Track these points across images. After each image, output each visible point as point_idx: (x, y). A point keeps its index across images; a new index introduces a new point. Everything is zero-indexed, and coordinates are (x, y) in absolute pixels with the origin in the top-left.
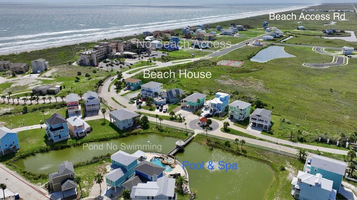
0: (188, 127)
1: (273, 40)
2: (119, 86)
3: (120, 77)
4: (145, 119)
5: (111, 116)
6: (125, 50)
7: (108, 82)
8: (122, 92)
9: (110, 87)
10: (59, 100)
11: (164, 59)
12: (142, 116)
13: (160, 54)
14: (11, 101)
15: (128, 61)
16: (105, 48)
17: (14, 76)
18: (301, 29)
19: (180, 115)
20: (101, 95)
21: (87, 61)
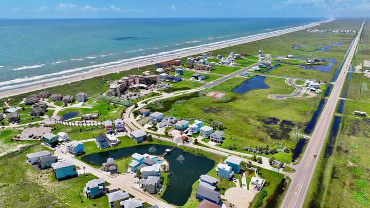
0: (174, 141)
1: (259, 70)
2: (136, 114)
3: (136, 107)
4: (150, 136)
5: (131, 135)
6: (140, 82)
7: (129, 110)
8: (138, 117)
9: (130, 114)
10: (99, 123)
11: (169, 90)
12: (149, 134)
13: (166, 85)
14: (70, 123)
15: (143, 92)
16: (126, 82)
17: (66, 105)
18: (290, 58)
19: (171, 134)
20: (124, 121)
21: (114, 93)
